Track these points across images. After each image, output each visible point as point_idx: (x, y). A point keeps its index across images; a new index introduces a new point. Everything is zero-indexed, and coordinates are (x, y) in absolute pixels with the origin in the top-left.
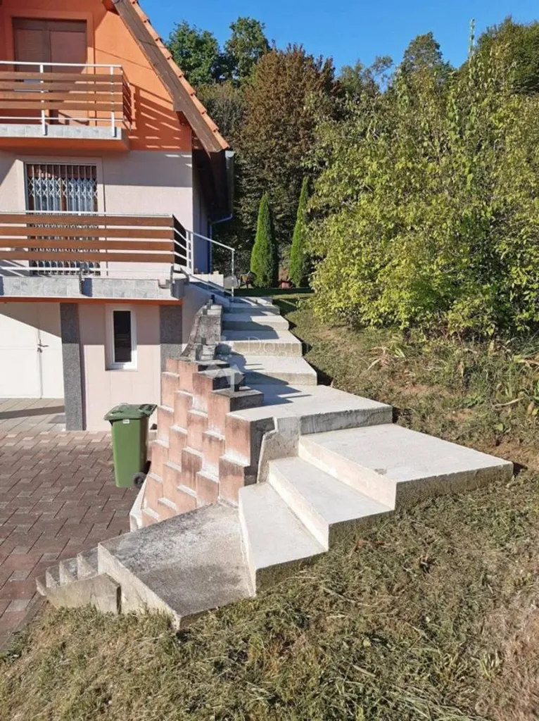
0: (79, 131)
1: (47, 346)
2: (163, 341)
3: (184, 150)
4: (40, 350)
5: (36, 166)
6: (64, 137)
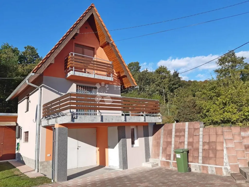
0: (103, 77)
1: (80, 147)
2: (144, 136)
3: (118, 85)
4: (78, 149)
5: (80, 86)
6: (99, 78)
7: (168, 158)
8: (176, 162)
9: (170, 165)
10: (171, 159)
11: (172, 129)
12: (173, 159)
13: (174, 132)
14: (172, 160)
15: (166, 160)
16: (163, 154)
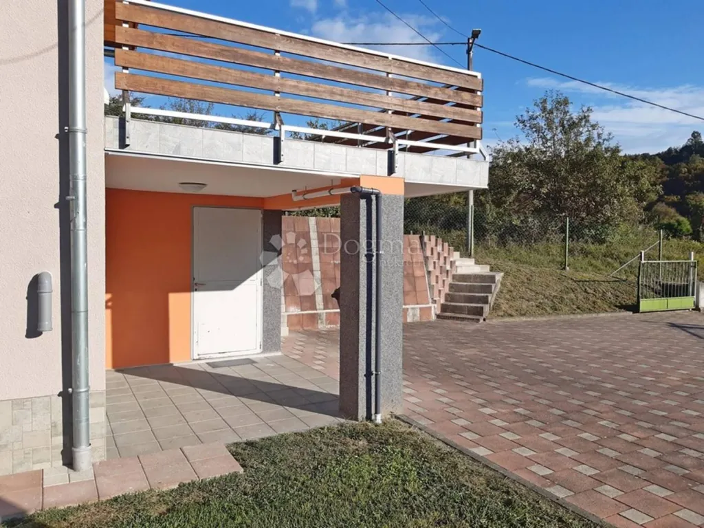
7: (308, 305)
8: (339, 310)
9: (319, 321)
10: (318, 307)
11: (307, 230)
12: (322, 307)
13: (317, 241)
14: (320, 309)
15: (302, 310)
16: (288, 299)
